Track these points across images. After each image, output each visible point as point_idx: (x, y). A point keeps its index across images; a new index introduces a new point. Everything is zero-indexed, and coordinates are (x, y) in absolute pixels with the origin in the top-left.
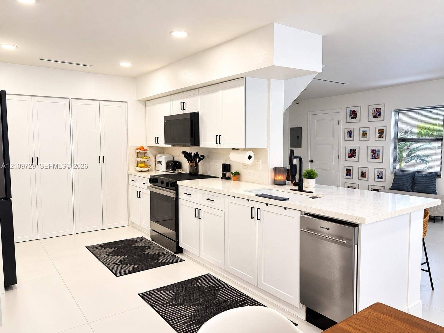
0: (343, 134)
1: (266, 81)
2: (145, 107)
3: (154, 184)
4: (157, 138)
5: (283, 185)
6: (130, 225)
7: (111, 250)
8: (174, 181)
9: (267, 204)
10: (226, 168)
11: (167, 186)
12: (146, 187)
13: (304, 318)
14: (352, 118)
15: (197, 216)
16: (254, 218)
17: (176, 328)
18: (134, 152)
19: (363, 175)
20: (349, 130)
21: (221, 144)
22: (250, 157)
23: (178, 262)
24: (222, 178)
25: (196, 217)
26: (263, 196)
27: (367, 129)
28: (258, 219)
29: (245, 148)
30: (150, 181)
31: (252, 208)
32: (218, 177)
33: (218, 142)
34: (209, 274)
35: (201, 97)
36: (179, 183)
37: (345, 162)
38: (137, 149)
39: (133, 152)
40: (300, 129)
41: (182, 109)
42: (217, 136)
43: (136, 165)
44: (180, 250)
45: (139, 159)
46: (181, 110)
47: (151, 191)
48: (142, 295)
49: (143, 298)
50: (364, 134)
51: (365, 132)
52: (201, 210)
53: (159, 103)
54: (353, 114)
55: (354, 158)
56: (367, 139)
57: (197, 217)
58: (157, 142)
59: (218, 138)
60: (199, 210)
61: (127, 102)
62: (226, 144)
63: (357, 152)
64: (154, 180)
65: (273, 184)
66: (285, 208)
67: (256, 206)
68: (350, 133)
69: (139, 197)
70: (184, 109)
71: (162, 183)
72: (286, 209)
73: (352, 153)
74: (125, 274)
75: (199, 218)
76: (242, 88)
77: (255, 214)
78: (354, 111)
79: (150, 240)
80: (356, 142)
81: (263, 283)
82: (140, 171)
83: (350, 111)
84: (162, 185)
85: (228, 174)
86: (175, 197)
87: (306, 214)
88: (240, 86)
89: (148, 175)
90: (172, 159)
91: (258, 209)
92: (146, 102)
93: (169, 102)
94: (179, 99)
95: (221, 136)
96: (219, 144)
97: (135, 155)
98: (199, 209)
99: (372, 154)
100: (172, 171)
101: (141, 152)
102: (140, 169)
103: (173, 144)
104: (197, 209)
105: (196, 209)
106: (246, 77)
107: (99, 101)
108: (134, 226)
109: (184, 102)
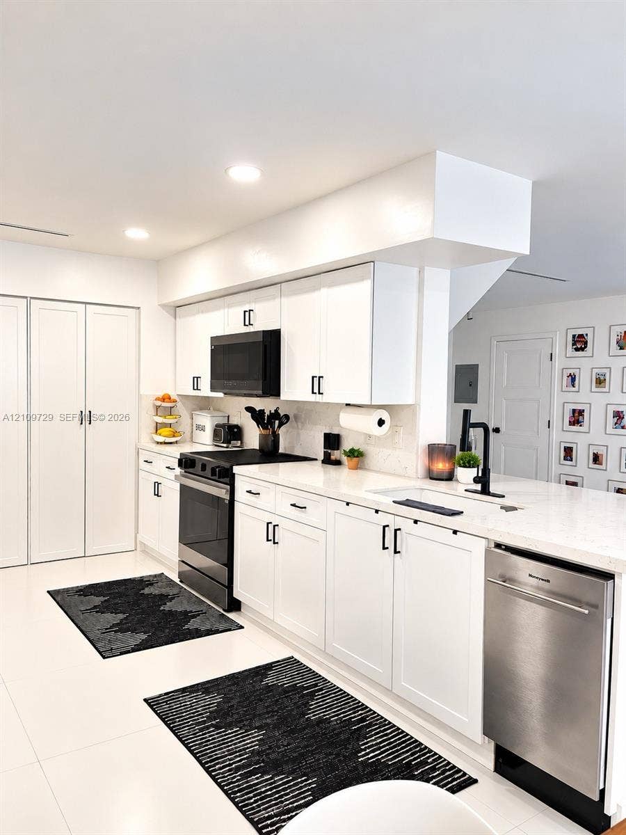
0: (559, 381)
1: (416, 270)
2: (173, 319)
3: (187, 470)
4: (195, 379)
5: (447, 480)
6: (138, 549)
7: (97, 600)
8: (227, 465)
9: (416, 522)
10: (332, 441)
11: (212, 476)
12: (171, 475)
13: (491, 765)
14: (577, 350)
15: (271, 537)
16: (387, 548)
17: (219, 781)
18: (152, 405)
19: (596, 459)
20: (572, 371)
21: (322, 394)
22: (381, 422)
23: (230, 630)
24: (323, 462)
25: (268, 540)
26: (408, 503)
27: (607, 371)
28: (396, 552)
29: (370, 404)
30: (180, 463)
31: (384, 527)
32: (316, 460)
33: (316, 390)
34: (293, 657)
35: (285, 301)
36: (236, 469)
37: (561, 434)
38: (157, 399)
39: (148, 405)
40: (474, 368)
41: (247, 323)
42: (315, 378)
43: (155, 431)
44: (235, 605)
45: (160, 420)
46: (245, 325)
47: (181, 485)
48: (152, 703)
49: (154, 710)
50: (600, 382)
51: (602, 378)
52: (278, 525)
53: (202, 312)
54: (580, 343)
55: (581, 426)
56: (606, 389)
57: (271, 540)
58: (195, 388)
59: (317, 383)
60: (274, 526)
61: (139, 308)
62: (332, 394)
63: (586, 414)
64: (187, 463)
65: (426, 478)
66: (455, 532)
67: (393, 522)
68: (573, 378)
69: (158, 495)
70: (250, 324)
71: (204, 467)
72: (456, 534)
73: (577, 418)
74: (122, 654)
75: (274, 543)
76: (367, 284)
77: (391, 541)
78: (581, 336)
79: (177, 580)
80: (585, 396)
81: (403, 683)
82: (161, 443)
83: (574, 336)
84: (201, 473)
85: (336, 455)
86: (227, 497)
87: (498, 546)
88: (363, 280)
89: (176, 452)
90: (224, 421)
91: (396, 530)
92: (176, 309)
93: (222, 311)
94: (241, 303)
95: (322, 377)
96: (319, 393)
97: (153, 411)
98: (274, 524)
99: (616, 419)
100: (225, 445)
101: (165, 405)
102: (161, 439)
103: (226, 391)
104: (271, 523)
105: (268, 524)
106: (376, 262)
107: (84, 305)
108: (146, 551)
109: (250, 310)
